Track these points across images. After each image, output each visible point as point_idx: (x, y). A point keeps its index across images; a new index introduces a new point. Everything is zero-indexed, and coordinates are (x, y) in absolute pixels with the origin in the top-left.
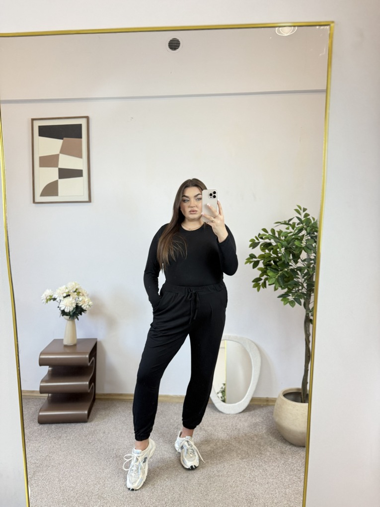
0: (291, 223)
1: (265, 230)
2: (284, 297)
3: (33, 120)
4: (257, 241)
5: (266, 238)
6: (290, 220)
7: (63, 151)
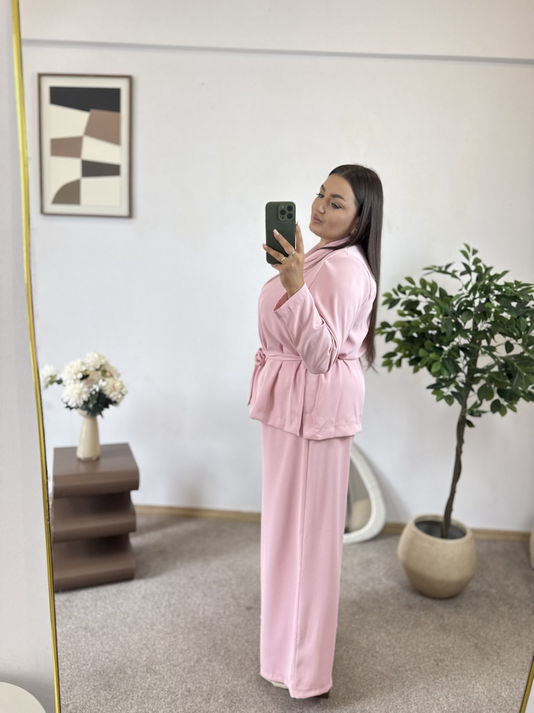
0: (450, 270)
1: (410, 280)
2: (436, 388)
3: (40, 76)
4: (395, 297)
5: (410, 294)
6: (448, 266)
7: (91, 131)
